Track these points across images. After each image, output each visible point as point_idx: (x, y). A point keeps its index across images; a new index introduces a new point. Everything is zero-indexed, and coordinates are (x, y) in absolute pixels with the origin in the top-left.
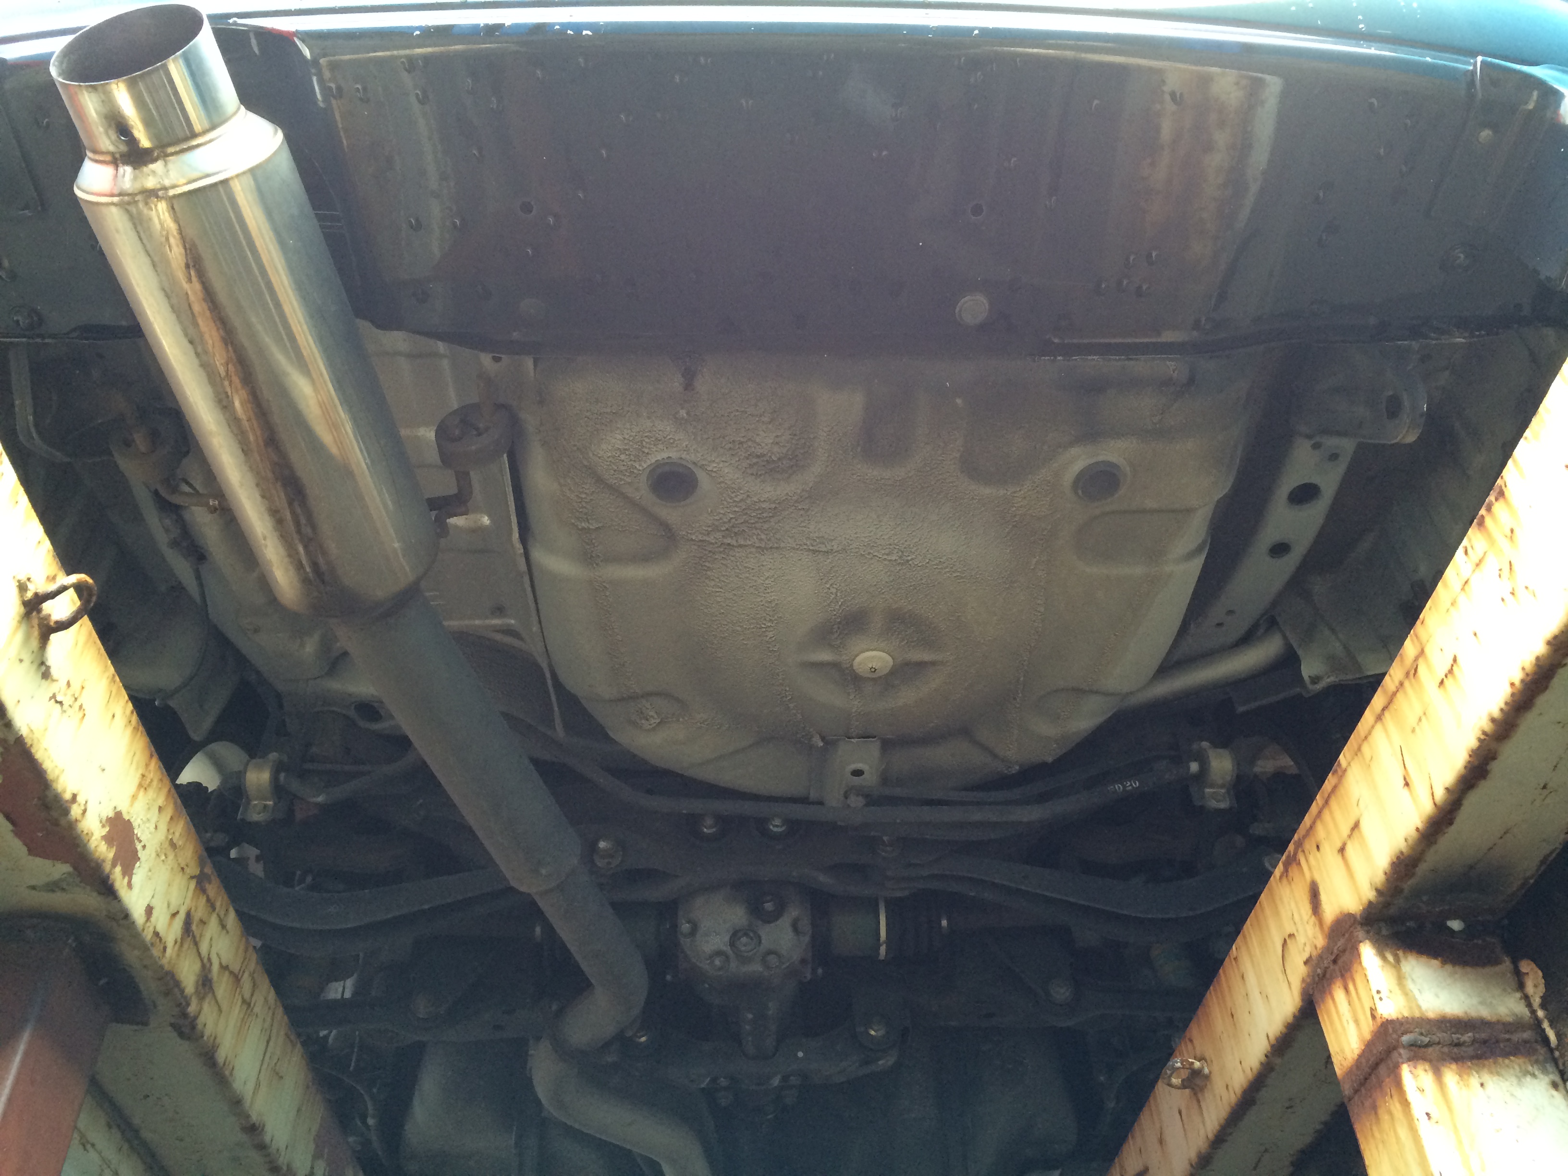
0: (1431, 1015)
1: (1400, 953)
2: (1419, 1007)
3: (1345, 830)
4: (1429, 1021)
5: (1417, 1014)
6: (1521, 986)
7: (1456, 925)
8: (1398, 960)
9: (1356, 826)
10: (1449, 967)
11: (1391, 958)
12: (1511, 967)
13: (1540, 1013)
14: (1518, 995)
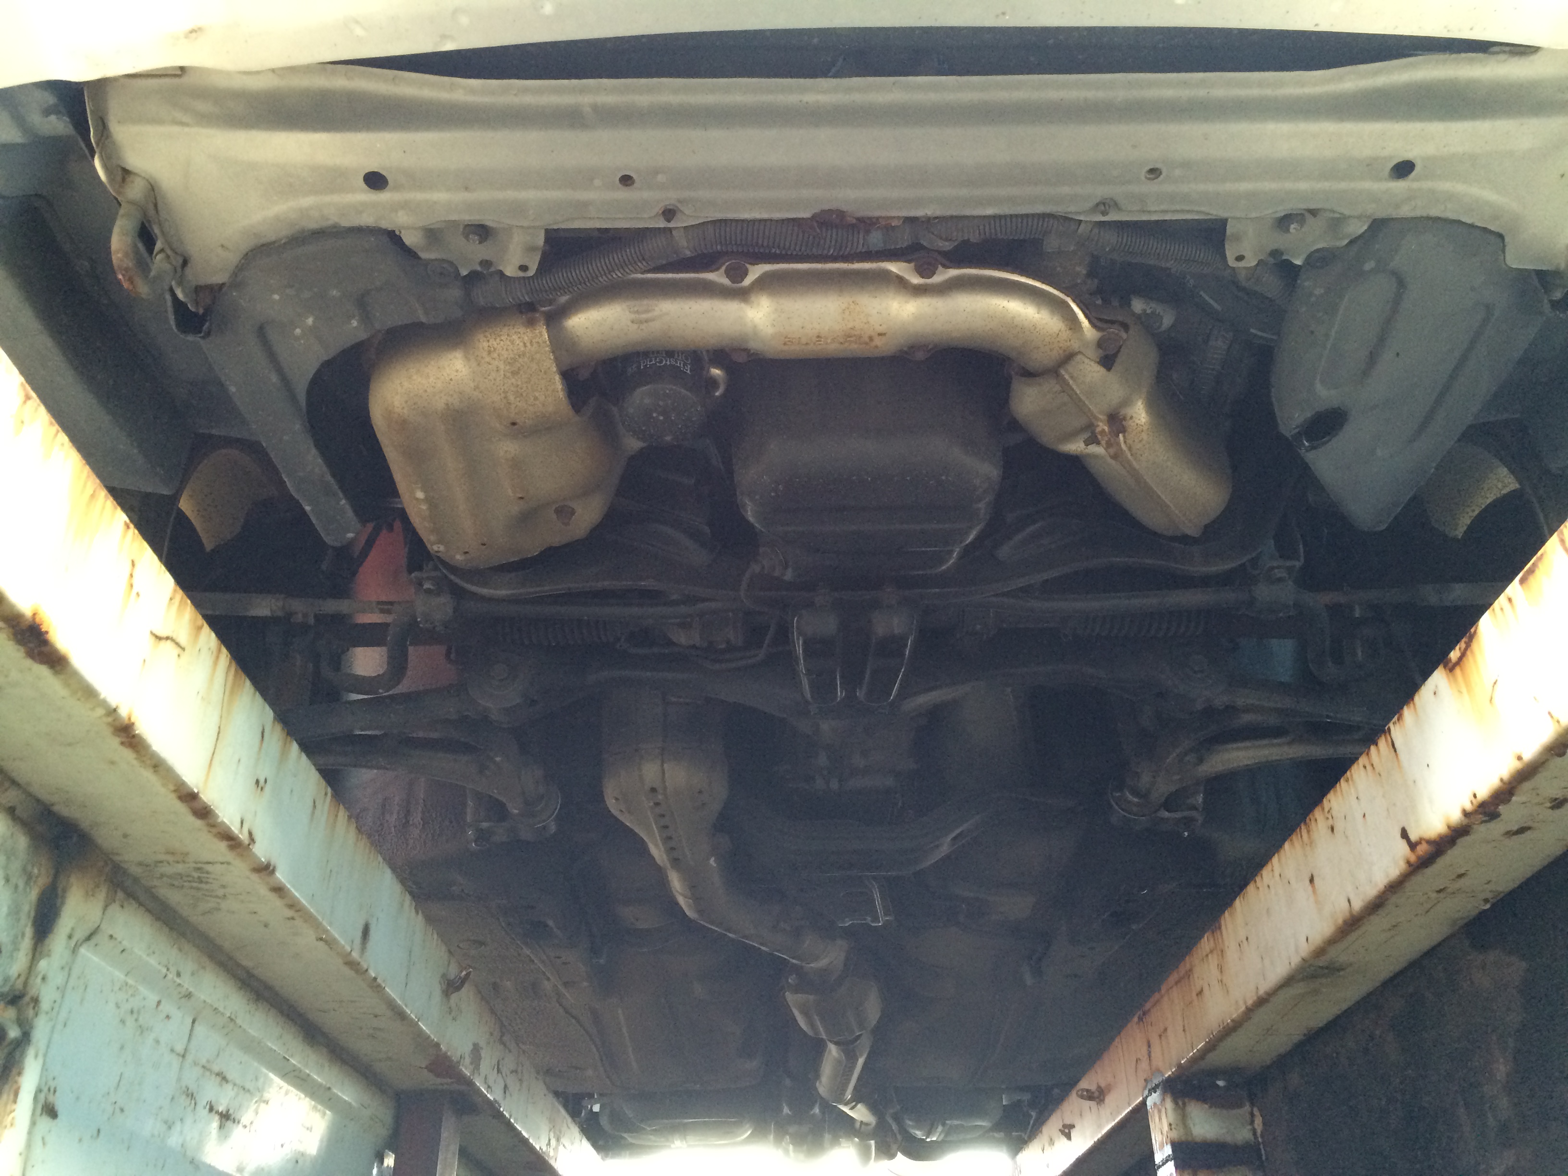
0: (1198, 1140)
1: (1186, 1100)
2: (1192, 1134)
3: (1162, 1030)
4: (1196, 1143)
5: (1190, 1139)
6: (1252, 1122)
7: (1221, 1083)
8: (1184, 1104)
9: (1166, 1030)
10: (1213, 1110)
11: (1180, 1103)
12: (1250, 1109)
13: (1260, 1140)
14: (1249, 1127)
